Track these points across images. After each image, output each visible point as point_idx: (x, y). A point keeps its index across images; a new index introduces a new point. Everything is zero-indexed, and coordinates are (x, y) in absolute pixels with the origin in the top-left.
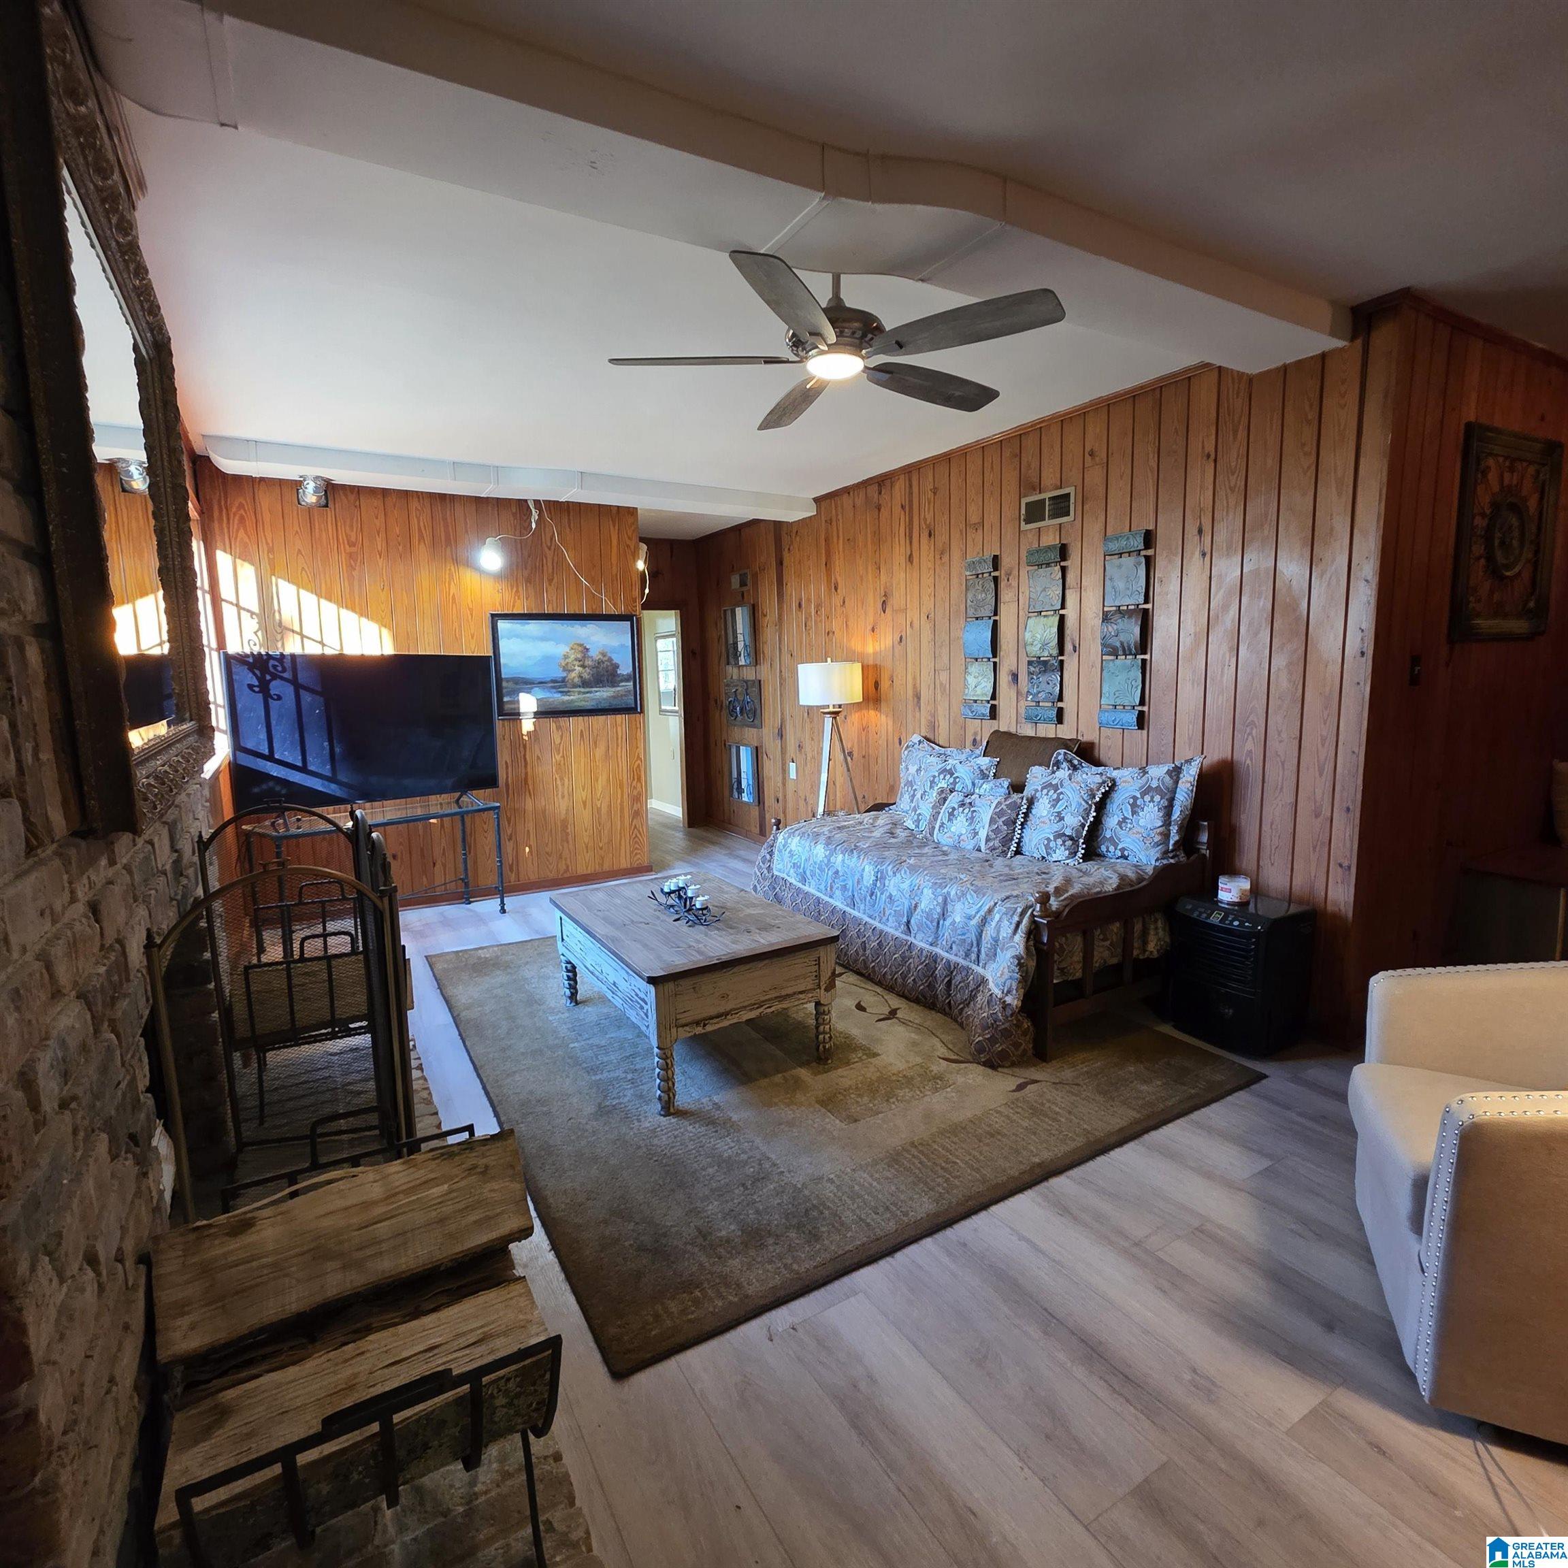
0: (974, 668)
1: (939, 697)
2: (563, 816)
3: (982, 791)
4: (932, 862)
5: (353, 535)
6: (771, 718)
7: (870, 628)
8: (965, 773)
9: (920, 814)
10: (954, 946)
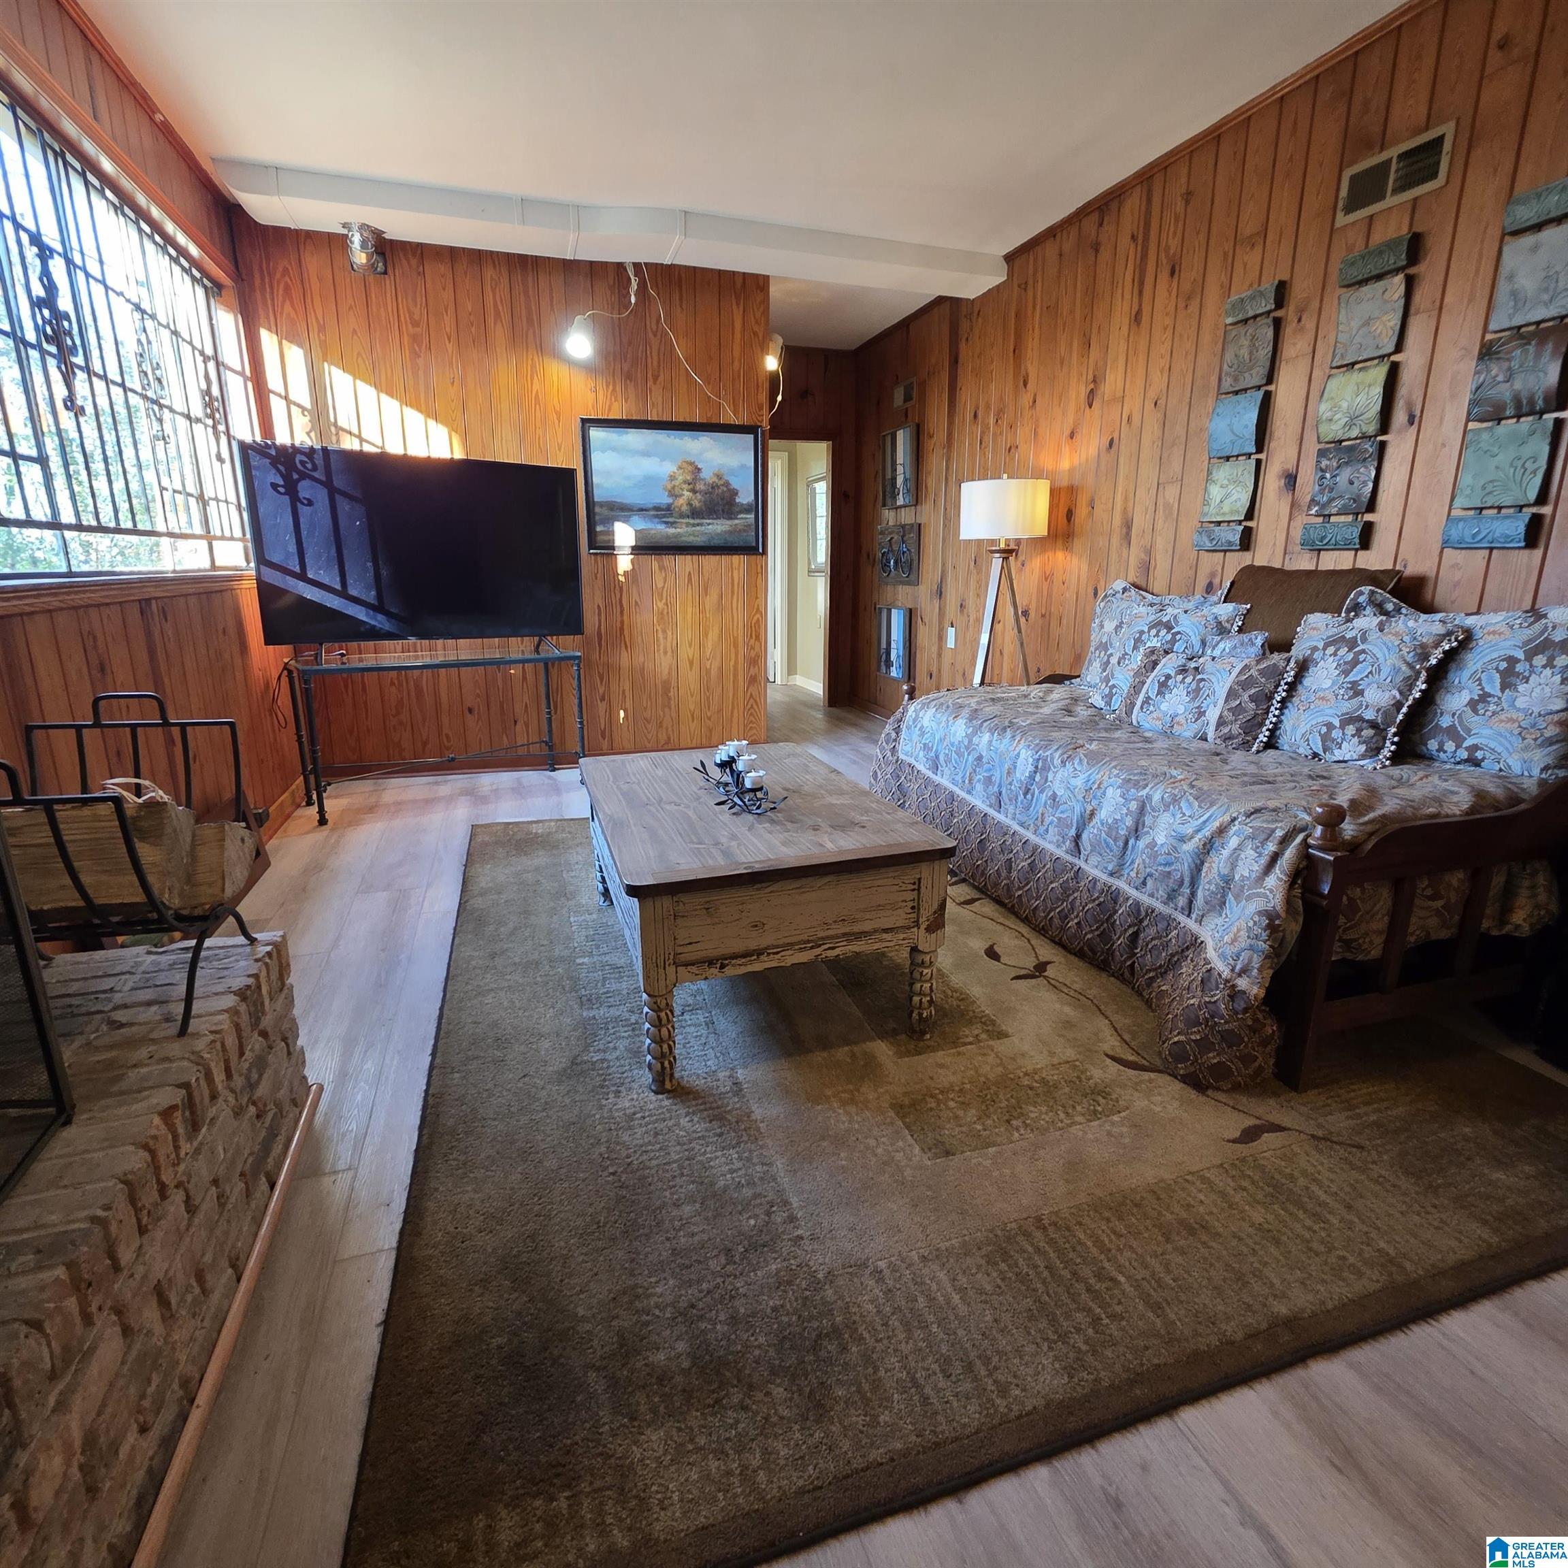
0: (1224, 472)
1: (1160, 524)
2: (665, 676)
3: (1217, 653)
4: (1126, 750)
5: (417, 311)
6: (930, 571)
7: (1067, 433)
8: (1190, 626)
9: (1114, 686)
10: (1150, 882)
